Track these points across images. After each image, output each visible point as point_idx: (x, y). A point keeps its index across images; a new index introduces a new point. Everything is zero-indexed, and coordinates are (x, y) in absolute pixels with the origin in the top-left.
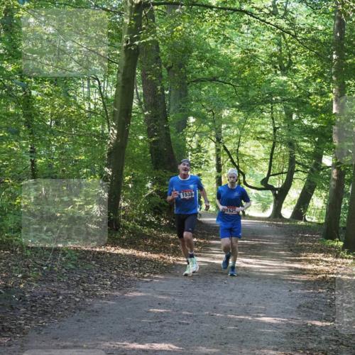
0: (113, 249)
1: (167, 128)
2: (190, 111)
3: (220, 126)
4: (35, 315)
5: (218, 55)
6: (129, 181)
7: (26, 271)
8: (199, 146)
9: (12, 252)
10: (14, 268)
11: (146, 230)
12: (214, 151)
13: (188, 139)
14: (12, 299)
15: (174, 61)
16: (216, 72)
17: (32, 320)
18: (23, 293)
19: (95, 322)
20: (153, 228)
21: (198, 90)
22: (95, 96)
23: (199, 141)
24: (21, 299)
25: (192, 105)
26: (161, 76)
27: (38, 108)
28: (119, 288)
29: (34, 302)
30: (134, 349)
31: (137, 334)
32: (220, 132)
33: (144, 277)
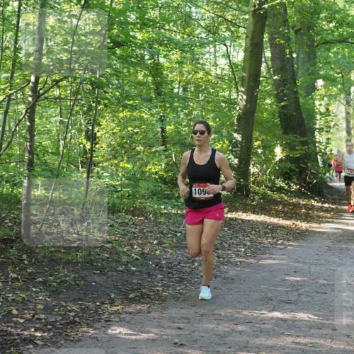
0: (245, 214)
1: (296, 92)
2: (319, 74)
3: (350, 88)
4: (172, 282)
5: (348, 15)
6: (259, 147)
7: (161, 237)
8: (328, 109)
9: (146, 218)
10: (149, 234)
11: (276, 196)
12: (344, 115)
13: (317, 103)
14: (148, 265)
15: (302, 23)
16: (345, 33)
17: (169, 287)
18: (159, 259)
19: (231, 289)
20: (284, 193)
21: (327, 52)
22: (222, 62)
23: (328, 104)
24: (157, 265)
25: (320, 68)
26: (289, 39)
27: (167, 75)
28: (254, 255)
29: (170, 268)
30: (272, 318)
31: (274, 302)
32: (350, 95)
33: (277, 244)
